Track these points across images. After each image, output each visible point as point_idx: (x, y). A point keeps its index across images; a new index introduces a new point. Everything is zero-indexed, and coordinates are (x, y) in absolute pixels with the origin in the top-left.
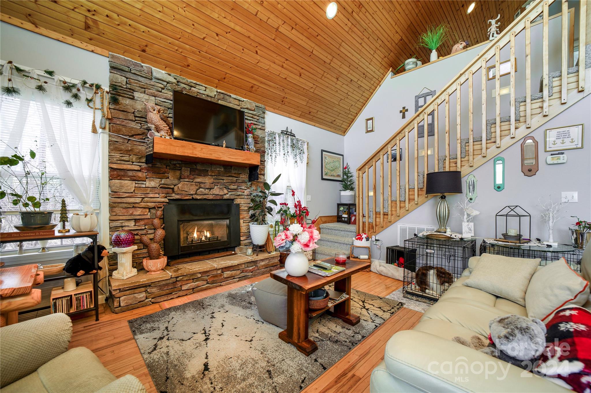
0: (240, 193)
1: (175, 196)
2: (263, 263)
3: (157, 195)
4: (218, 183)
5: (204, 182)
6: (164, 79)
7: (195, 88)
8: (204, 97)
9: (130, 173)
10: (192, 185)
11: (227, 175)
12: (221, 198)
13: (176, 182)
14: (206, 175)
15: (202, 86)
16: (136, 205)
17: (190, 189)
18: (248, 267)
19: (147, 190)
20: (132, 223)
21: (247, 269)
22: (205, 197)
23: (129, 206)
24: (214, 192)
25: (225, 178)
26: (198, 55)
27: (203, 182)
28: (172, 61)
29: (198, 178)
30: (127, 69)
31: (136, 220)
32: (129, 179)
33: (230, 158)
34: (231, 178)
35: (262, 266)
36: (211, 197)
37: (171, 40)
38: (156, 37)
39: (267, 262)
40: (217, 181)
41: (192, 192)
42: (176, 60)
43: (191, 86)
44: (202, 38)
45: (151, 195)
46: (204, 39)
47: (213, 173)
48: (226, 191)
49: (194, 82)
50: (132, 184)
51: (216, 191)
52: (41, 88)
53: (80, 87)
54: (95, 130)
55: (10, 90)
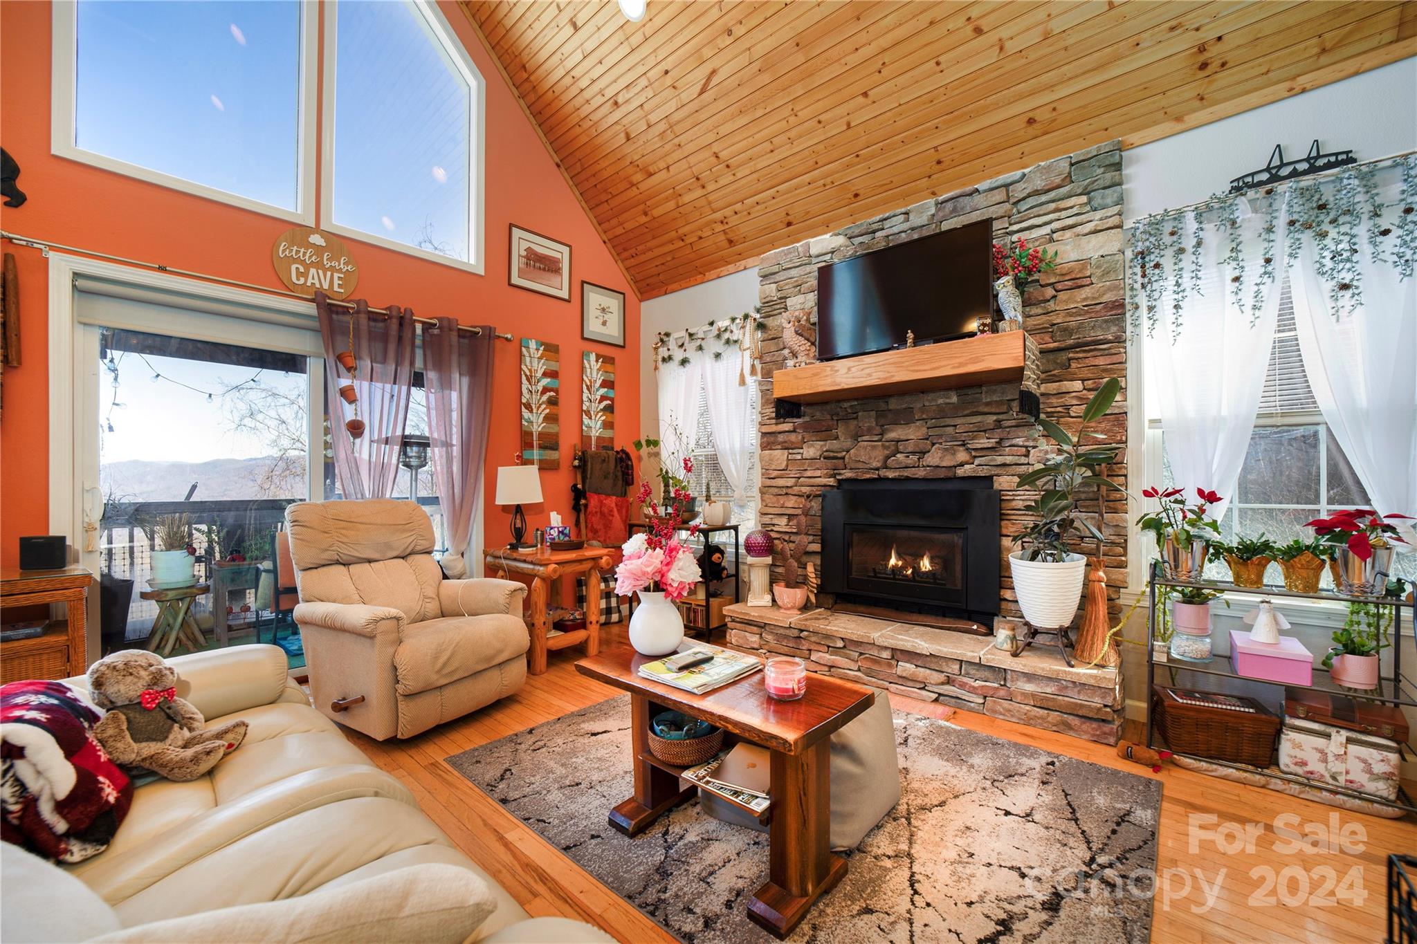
0: (1009, 459)
1: (848, 474)
2: (1030, 687)
3: (818, 473)
4: (940, 436)
5: (905, 438)
6: (824, 251)
7: (883, 229)
8: (904, 238)
9: (781, 438)
10: (874, 447)
11: (966, 412)
12: (950, 474)
13: (848, 443)
14: (909, 421)
15: (894, 216)
16: (789, 491)
17: (870, 458)
18: (967, 675)
19: (804, 464)
20: (784, 521)
21: (965, 680)
22: (906, 474)
23: (781, 492)
24: (929, 459)
25: (958, 421)
26: (859, 163)
27: (903, 437)
28: (830, 209)
29: (892, 431)
30: (776, 269)
31: (790, 517)
32: (780, 447)
33: (917, 371)
34: (979, 418)
35: (1024, 695)
36: (921, 473)
37: (807, 178)
38: (789, 191)
39: (1049, 690)
40: (937, 431)
41: (875, 464)
42: (833, 201)
43: (874, 232)
44: (845, 127)
45: (809, 474)
46: (849, 126)
47: (923, 413)
48: (962, 456)
49: (878, 218)
50: (783, 454)
51: (935, 458)
52: (700, 348)
53: (734, 327)
54: (742, 382)
55: (684, 362)
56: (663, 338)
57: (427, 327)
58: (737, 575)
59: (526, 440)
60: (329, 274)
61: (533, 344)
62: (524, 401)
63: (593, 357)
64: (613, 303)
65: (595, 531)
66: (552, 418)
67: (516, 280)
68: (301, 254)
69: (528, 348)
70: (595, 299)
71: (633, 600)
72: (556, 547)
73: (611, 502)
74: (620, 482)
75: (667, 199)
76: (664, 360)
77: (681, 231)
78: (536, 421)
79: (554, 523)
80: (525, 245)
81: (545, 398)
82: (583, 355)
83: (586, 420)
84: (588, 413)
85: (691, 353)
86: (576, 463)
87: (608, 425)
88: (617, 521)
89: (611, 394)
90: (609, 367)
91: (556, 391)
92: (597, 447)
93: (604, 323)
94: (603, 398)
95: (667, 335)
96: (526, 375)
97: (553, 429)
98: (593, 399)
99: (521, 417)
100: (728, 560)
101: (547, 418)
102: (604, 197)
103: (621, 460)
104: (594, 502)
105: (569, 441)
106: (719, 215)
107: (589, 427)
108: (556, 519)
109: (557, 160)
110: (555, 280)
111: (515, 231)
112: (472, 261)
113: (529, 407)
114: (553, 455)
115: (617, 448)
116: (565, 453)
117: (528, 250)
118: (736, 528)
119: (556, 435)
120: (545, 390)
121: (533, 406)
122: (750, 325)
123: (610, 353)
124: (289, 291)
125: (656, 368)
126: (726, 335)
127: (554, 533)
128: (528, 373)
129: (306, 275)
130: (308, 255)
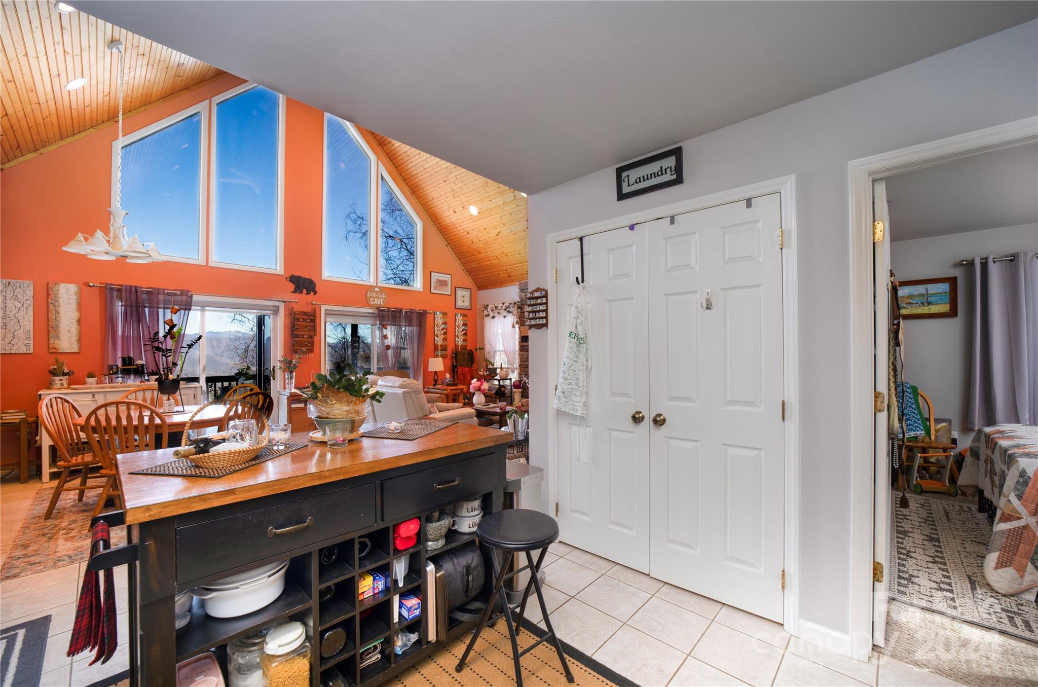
52: (499, 313)
53: (510, 306)
54: (513, 327)
55: (493, 317)
56: (486, 307)
57: (406, 312)
58: (511, 396)
59: (436, 348)
60: (380, 299)
61: (438, 313)
62: (436, 334)
63: (459, 315)
64: (467, 293)
65: (460, 381)
66: (445, 339)
67: (433, 291)
68: (373, 295)
69: (437, 315)
70: (460, 293)
71: (474, 394)
72: (448, 385)
73: (466, 369)
74: (469, 362)
75: (487, 261)
76: (486, 316)
77: (492, 271)
78: (439, 341)
79: (447, 377)
80: (436, 278)
81: (442, 332)
82: (456, 315)
83: (457, 339)
84: (457, 336)
85: (496, 315)
86: (453, 355)
87: (465, 340)
88: (468, 376)
89: (466, 329)
90: (465, 318)
91: (446, 329)
92: (461, 349)
93: (463, 302)
94: (463, 330)
95: (488, 306)
96: (436, 325)
97: (445, 343)
98: (459, 331)
99: (434, 340)
100: (507, 391)
101: (443, 340)
102: (464, 257)
103: (470, 354)
104: (460, 370)
105: (451, 347)
106: (505, 268)
107: (458, 342)
108: (448, 376)
109: (446, 244)
110: (446, 288)
111: (432, 273)
112: (419, 287)
113: (437, 336)
114: (445, 353)
115: (468, 349)
116: (449, 352)
117: (437, 279)
118: (511, 379)
119: (446, 345)
120: (443, 329)
121: (439, 336)
122: (516, 306)
123: (465, 312)
124: (370, 306)
125: (483, 318)
126: (508, 309)
127: (447, 381)
129: (374, 301)
130: (375, 295)
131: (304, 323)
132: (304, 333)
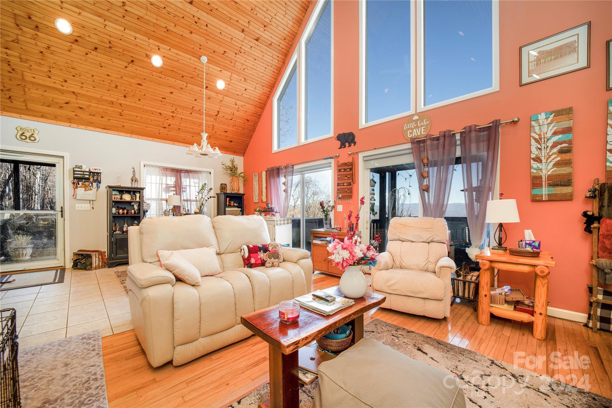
60: (420, 128)
61: (542, 116)
62: (533, 156)
66: (562, 164)
67: (525, 80)
68: (411, 126)
69: (537, 120)
78: (545, 169)
80: (534, 53)
81: (555, 150)
91: (569, 143)
96: (535, 139)
97: (564, 170)
99: (531, 167)
101: (557, 165)
104: (605, 226)
113: (538, 160)
116: (580, 187)
117: (538, 54)
119: (569, 175)
120: (556, 144)
121: (543, 158)
124: (407, 141)
128: (537, 137)
129: (412, 133)
130: (413, 125)
131: (345, 173)
132: (344, 181)
